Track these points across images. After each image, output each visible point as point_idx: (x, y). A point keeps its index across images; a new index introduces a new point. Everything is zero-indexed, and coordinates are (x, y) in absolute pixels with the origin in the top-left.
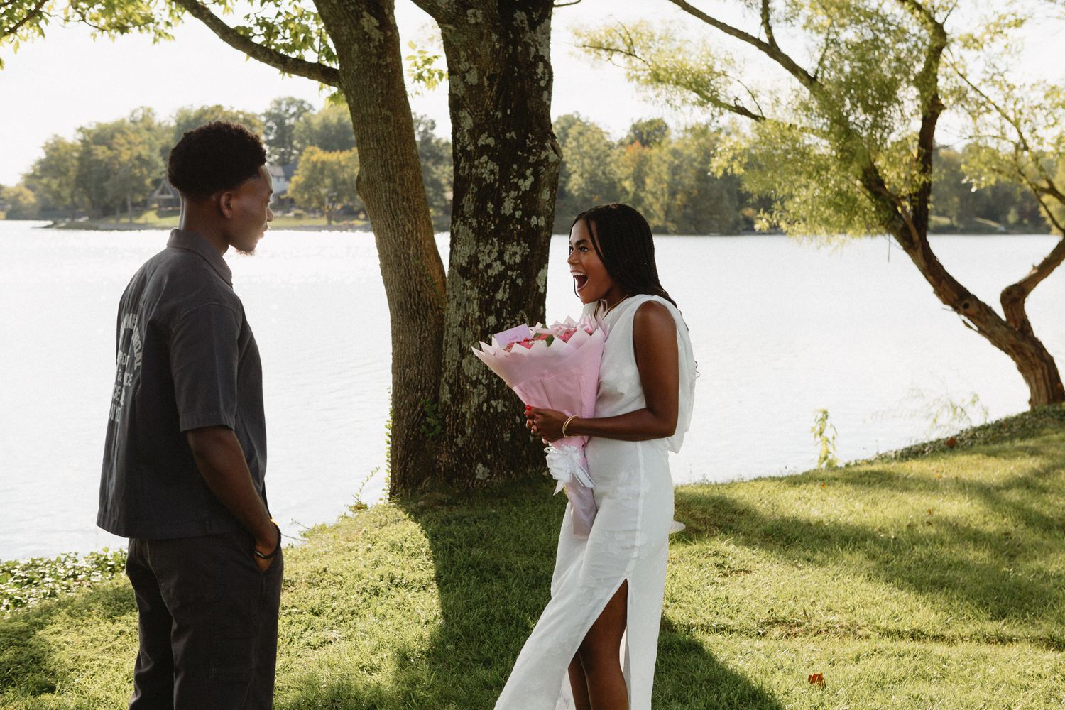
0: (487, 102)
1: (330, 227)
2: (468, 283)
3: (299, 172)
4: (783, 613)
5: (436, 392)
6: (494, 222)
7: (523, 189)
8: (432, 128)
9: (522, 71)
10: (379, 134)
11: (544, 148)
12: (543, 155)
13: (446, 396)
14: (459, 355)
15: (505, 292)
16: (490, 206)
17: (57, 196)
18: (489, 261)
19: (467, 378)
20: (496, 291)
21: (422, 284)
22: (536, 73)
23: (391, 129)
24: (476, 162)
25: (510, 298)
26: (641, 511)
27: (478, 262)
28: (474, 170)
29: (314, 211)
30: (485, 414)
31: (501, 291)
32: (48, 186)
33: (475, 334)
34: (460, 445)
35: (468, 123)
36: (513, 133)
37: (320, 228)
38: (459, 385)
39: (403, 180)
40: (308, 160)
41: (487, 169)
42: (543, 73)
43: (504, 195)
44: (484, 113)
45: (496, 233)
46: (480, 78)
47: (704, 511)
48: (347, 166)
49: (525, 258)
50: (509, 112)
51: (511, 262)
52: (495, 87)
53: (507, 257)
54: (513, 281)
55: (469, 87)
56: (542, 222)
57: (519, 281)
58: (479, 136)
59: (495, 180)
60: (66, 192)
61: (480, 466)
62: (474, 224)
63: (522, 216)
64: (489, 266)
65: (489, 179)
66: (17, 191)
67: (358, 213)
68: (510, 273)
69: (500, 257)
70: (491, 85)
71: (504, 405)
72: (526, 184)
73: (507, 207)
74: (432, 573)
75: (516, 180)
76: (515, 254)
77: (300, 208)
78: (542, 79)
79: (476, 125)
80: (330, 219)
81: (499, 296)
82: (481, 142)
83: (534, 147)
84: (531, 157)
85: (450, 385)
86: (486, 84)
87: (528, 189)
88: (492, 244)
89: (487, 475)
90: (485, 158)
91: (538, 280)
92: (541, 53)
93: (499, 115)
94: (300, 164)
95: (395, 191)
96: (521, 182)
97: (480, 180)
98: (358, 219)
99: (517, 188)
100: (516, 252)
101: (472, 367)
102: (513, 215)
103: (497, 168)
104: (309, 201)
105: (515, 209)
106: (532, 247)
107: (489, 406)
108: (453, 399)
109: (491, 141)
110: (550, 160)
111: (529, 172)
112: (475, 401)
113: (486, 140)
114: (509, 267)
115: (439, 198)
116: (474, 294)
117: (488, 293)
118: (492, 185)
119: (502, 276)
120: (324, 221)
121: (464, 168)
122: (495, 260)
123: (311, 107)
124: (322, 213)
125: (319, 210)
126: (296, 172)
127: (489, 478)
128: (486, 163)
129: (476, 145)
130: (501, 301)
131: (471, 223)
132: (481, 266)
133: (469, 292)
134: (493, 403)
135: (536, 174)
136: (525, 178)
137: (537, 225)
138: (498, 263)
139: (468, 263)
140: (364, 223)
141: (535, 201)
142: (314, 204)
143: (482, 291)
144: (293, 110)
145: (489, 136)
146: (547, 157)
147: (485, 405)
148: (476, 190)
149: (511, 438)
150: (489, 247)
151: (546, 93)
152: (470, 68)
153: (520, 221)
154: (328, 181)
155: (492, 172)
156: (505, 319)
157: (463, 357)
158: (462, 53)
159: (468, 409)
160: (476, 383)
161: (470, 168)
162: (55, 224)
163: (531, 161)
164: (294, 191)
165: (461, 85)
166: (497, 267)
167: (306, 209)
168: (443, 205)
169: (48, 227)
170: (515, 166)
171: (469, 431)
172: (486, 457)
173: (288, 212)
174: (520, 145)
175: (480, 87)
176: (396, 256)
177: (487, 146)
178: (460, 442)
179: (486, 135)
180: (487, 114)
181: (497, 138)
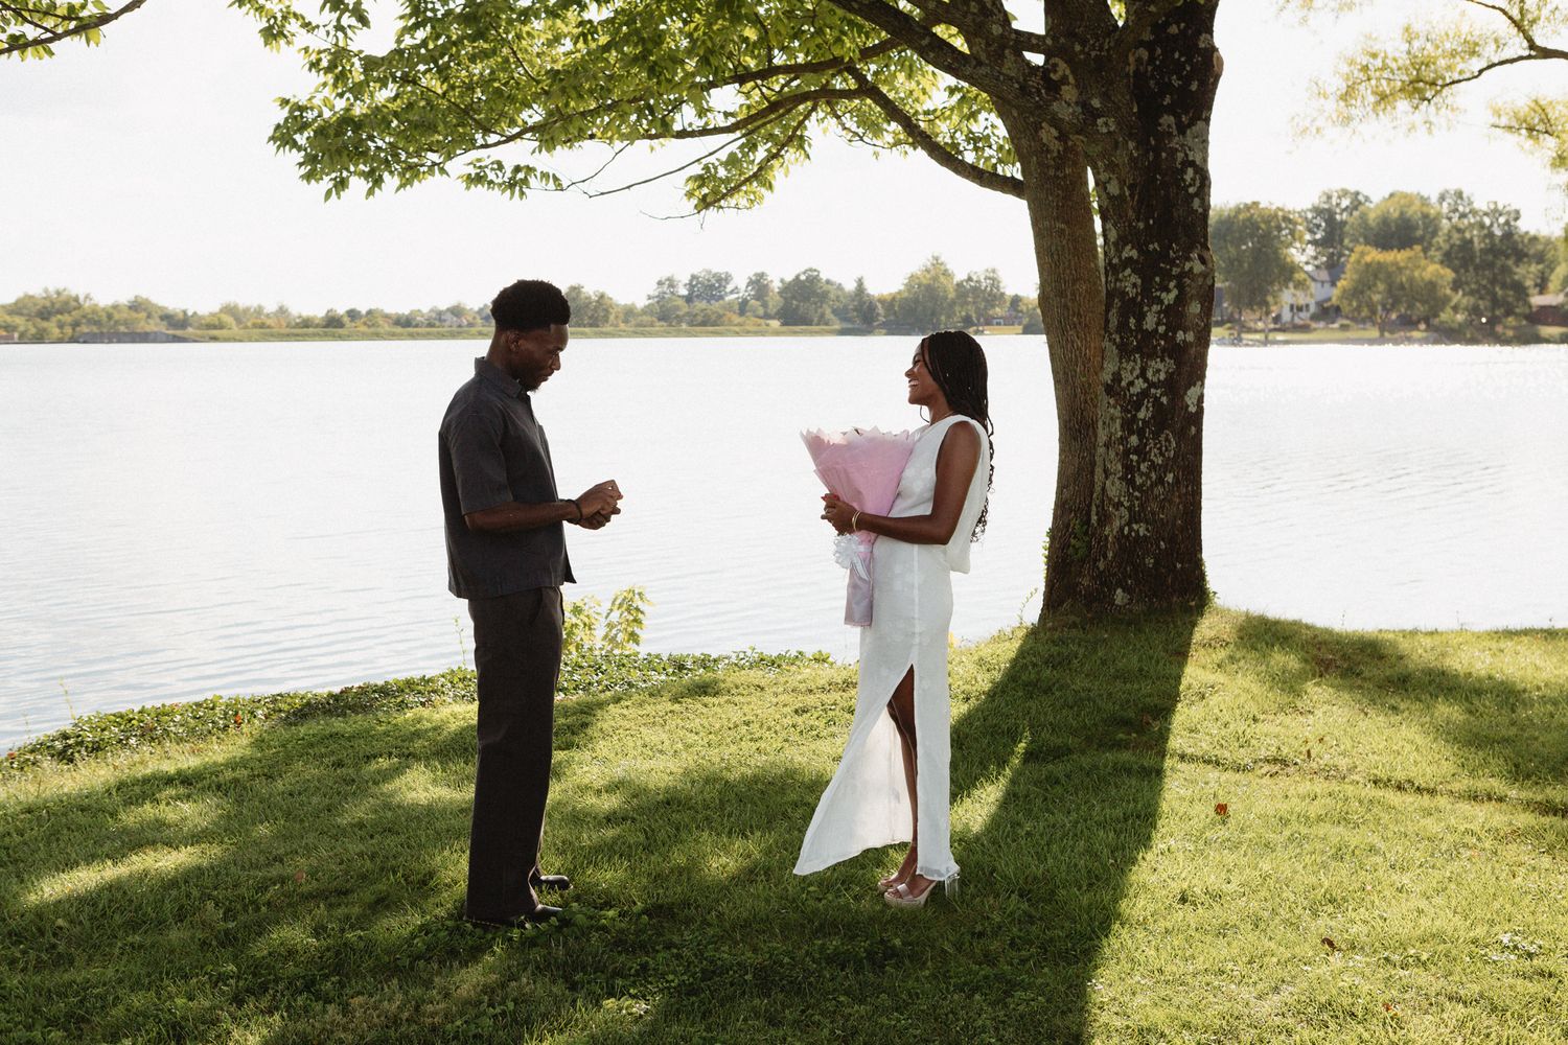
0: (1130, 213)
1: (1381, 341)
2: (1112, 401)
3: (1348, 276)
5: (1088, 513)
6: (1136, 337)
7: (1166, 302)
8: (1516, 219)
9: (1166, 179)
10: (1053, 248)
11: (1188, 259)
12: (1187, 266)
13: (1094, 518)
14: (1104, 476)
15: (1147, 409)
16: (1132, 320)
18: (1131, 378)
19: (1110, 499)
20: (1138, 409)
21: (1086, 402)
22: (1184, 181)
23: (1065, 242)
24: (1121, 276)
25: (1153, 417)
26: (917, 601)
27: (1120, 380)
28: (1118, 284)
29: (1363, 321)
30: (1127, 537)
31: (1143, 409)
33: (1117, 454)
34: (1102, 569)
35: (1113, 235)
36: (1156, 245)
37: (1371, 342)
38: (1103, 507)
40: (1358, 262)
41: (1130, 282)
42: (1193, 179)
43: (1146, 309)
44: (1127, 224)
45: (1138, 349)
46: (1121, 189)
48: (1406, 268)
49: (1170, 376)
50: (1151, 222)
51: (1155, 380)
52: (1136, 197)
53: (1149, 374)
54: (1157, 400)
55: (1111, 198)
56: (1190, 337)
57: (1164, 400)
58: (1123, 249)
59: (1137, 294)
61: (1119, 591)
62: (1118, 340)
63: (1166, 331)
64: (1131, 384)
65: (1131, 292)
67: (1419, 322)
68: (1153, 391)
69: (1143, 374)
70: (1131, 195)
71: (1147, 529)
72: (1169, 298)
73: (1150, 322)
75: (1158, 294)
76: (1159, 371)
77: (1347, 318)
78: (1190, 185)
79: (1121, 237)
80: (1382, 331)
81: (1141, 415)
82: (1125, 255)
83: (1178, 258)
84: (1174, 269)
85: (1097, 507)
86: (1127, 194)
87: (1172, 303)
88: (1134, 361)
89: (1126, 601)
90: (1128, 271)
91: (1187, 399)
92: (1191, 158)
93: (1141, 225)
94: (1349, 266)
96: (1164, 295)
97: (1123, 293)
98: (1418, 330)
99: (1161, 302)
100: (1160, 369)
101: (1114, 489)
102: (1156, 330)
103: (1139, 281)
104: (1358, 309)
105: (1158, 324)
106: (1179, 364)
107: (1131, 530)
108: (1099, 520)
109: (1134, 254)
110: (1195, 272)
111: (1172, 284)
112: (1117, 524)
113: (1130, 252)
114: (1152, 385)
115: (1521, 303)
116: (1117, 412)
117: (1129, 412)
118: (1133, 299)
119: (1144, 394)
120: (1374, 333)
121: (1112, 281)
122: (1137, 378)
123: (1367, 199)
124: (1374, 323)
125: (1370, 319)
126: (1343, 276)
127: (1128, 604)
128: (1130, 276)
129: (1120, 257)
130: (1143, 420)
131: (1115, 339)
132: (1123, 384)
133: (1112, 411)
134: (1135, 527)
135: (1180, 287)
136: (1168, 291)
137: (1184, 341)
138: (1141, 380)
139: (1112, 381)
140: (1425, 334)
141: (1181, 315)
142: (1365, 312)
143: (1125, 410)
144: (1345, 203)
145: (1133, 247)
146: (1191, 269)
147: (1127, 528)
148: (1120, 304)
149: (1155, 564)
150: (1132, 363)
151: (1196, 203)
152: (1110, 179)
153: (1164, 336)
154: (1381, 287)
155: (1134, 285)
156: (1147, 439)
157: (1107, 478)
158: (1100, 164)
159: (1110, 531)
160: (1119, 504)
161: (1117, 281)
163: (1174, 273)
164: (1341, 298)
165: (1104, 196)
166: (1140, 385)
167: (1353, 319)
168: (1527, 311)
170: (1157, 279)
171: (1110, 555)
172: (1126, 583)
173: (1333, 323)
174: (1163, 256)
175: (1121, 196)
177: (1131, 258)
178: (1101, 565)
179: (1129, 247)
180: (1130, 225)
181: (1140, 251)
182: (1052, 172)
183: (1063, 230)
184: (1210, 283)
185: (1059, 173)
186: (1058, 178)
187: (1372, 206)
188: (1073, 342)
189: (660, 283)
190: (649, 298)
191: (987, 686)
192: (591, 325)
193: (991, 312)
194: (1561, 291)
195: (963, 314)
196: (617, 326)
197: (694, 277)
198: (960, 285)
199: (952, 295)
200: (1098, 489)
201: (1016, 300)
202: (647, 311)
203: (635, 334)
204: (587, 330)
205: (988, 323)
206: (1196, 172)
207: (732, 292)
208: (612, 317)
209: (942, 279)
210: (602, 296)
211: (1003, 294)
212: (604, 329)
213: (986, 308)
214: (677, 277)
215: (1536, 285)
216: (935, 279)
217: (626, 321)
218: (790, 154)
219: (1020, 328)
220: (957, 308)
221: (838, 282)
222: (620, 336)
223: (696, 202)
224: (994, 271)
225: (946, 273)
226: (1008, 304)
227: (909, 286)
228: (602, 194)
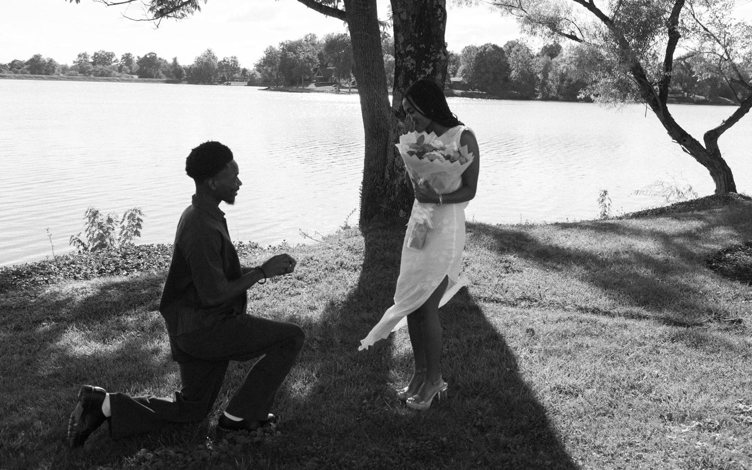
0: (411, 28)
4: (529, 294)
5: (383, 174)
7: (427, 74)
9: (429, 13)
10: (363, 45)
11: (439, 53)
12: (438, 56)
13: (387, 176)
14: (394, 155)
17: (270, 75)
19: (397, 167)
21: (380, 120)
22: (437, 14)
23: (368, 42)
24: (405, 59)
26: (455, 239)
28: (404, 63)
32: (266, 70)
34: (392, 200)
35: (401, 39)
36: (423, 45)
38: (393, 170)
39: (373, 68)
41: (410, 63)
42: (441, 14)
43: (418, 76)
44: (409, 34)
46: (408, 16)
47: (509, 239)
50: (422, 34)
52: (415, 21)
55: (402, 21)
58: (407, 45)
59: (414, 69)
60: (274, 73)
61: (402, 210)
65: (411, 68)
66: (253, 72)
70: (413, 20)
72: (429, 71)
74: (362, 262)
75: (424, 69)
78: (439, 17)
79: (406, 40)
82: (407, 49)
83: (434, 52)
84: (432, 57)
85: (390, 170)
86: (410, 19)
87: (430, 73)
89: (405, 215)
90: (409, 57)
92: (440, 4)
93: (417, 35)
95: (369, 73)
96: (427, 69)
97: (406, 68)
99: (425, 73)
101: (399, 162)
103: (415, 63)
108: (390, 177)
109: (412, 49)
110: (442, 59)
111: (431, 65)
112: (400, 179)
113: (410, 48)
115: (447, 80)
118: (412, 71)
121: (399, 62)
127: (406, 217)
128: (410, 60)
129: (405, 50)
131: (401, 90)
135: (434, 66)
136: (429, 68)
139: (399, 110)
145: (412, 46)
146: (440, 57)
148: (404, 73)
151: (442, 25)
152: (403, 11)
155: (412, 64)
157: (395, 157)
158: (398, 3)
160: (401, 170)
161: (402, 62)
162: (269, 88)
163: (432, 59)
165: (398, 20)
169: (266, 89)
170: (424, 62)
171: (397, 193)
172: (405, 206)
174: (427, 51)
175: (407, 21)
176: (368, 105)
177: (411, 51)
178: (392, 198)
179: (410, 45)
180: (411, 35)
181: (415, 47)
183: (367, 36)
189: (79, 56)
190: (74, 62)
192: (46, 74)
193: (234, 76)
195: (222, 76)
196: (59, 75)
197: (96, 54)
198: (220, 63)
199: (217, 67)
200: (390, 162)
201: (245, 71)
202: (72, 68)
203: (68, 79)
204: (44, 76)
205: (233, 80)
206: (442, 11)
207: (115, 61)
208: (56, 71)
209: (212, 60)
210: (51, 61)
211: (239, 68)
212: (53, 76)
213: (231, 74)
214: (88, 53)
215: (452, 74)
216: (209, 60)
217: (63, 73)
219: (246, 83)
220: (219, 73)
221: (165, 59)
222: (61, 80)
223: (155, 13)
224: (235, 58)
225: (213, 57)
226: (241, 72)
227: (198, 63)
228: (115, 4)
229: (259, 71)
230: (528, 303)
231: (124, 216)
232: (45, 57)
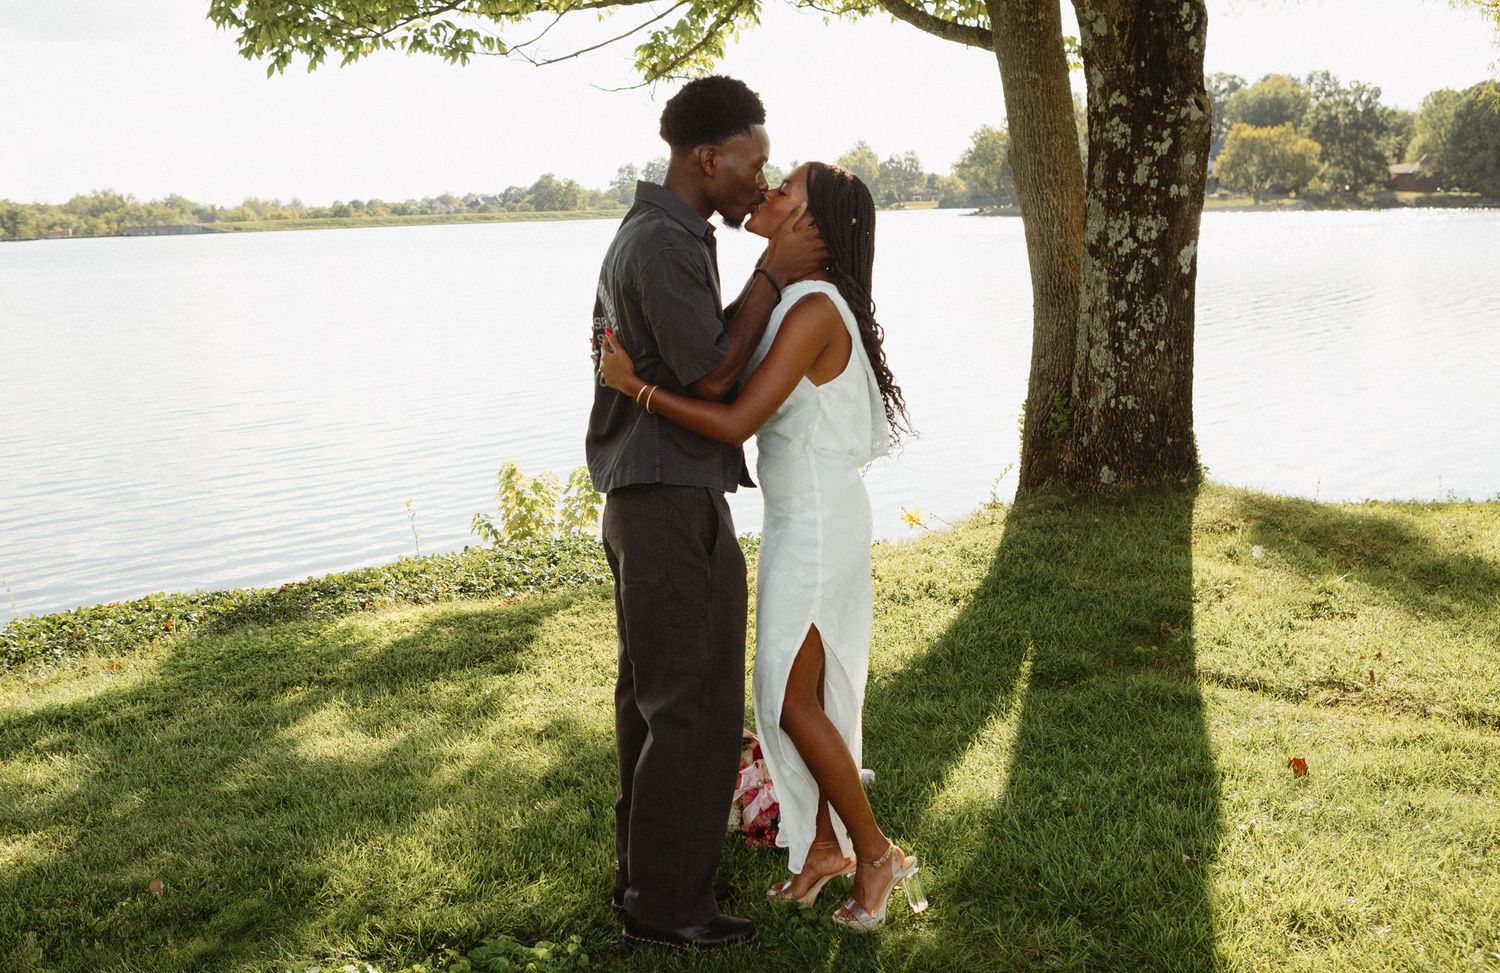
0: (1119, 54)
1: (1255, 208)
2: (1098, 264)
3: (1226, 150)
5: (1069, 384)
6: (1125, 192)
7: (1159, 153)
8: (1377, 96)
9: (1161, 15)
11: (1185, 104)
12: (1184, 112)
13: (1076, 390)
14: (1088, 344)
15: (1137, 273)
16: (1121, 174)
17: (985, 183)
18: (1119, 238)
19: (1095, 370)
20: (1127, 271)
21: (1064, 265)
22: (1180, 17)
23: (1038, 94)
24: (1107, 125)
25: (1143, 280)
27: (1108, 240)
28: (1105, 134)
29: (1240, 191)
30: (1114, 411)
31: (1133, 271)
32: (976, 175)
33: (1103, 321)
34: (1085, 444)
35: (1099, 80)
36: (1148, 89)
37: (1246, 209)
38: (1087, 377)
40: (1235, 138)
41: (1119, 132)
42: (1190, 15)
43: (1136, 161)
44: (1115, 67)
45: (1128, 206)
46: (1109, 28)
48: (1279, 142)
49: (1163, 234)
50: (1143, 64)
51: (1146, 239)
52: (1126, 36)
53: (1140, 233)
54: (1148, 261)
55: (1097, 39)
56: (1185, 191)
57: (1156, 261)
58: (1110, 95)
59: (1126, 145)
60: (992, 180)
61: (1105, 468)
62: (1104, 196)
63: (1159, 186)
64: (1119, 244)
65: (1120, 143)
66: (950, 181)
67: (1289, 191)
68: (1143, 251)
69: (1132, 233)
70: (1121, 35)
71: (1136, 402)
72: (1162, 148)
73: (1141, 176)
75: (1150, 144)
76: (1150, 229)
77: (1226, 188)
78: (1186, 22)
79: (1107, 83)
80: (1257, 199)
81: (1130, 278)
82: (1112, 102)
83: (1172, 104)
84: (1169, 116)
85: (1080, 378)
86: (1116, 34)
87: (1165, 153)
88: (1123, 219)
89: (1113, 479)
90: (1116, 120)
91: (1180, 259)
93: (1132, 68)
94: (1227, 142)
96: (1156, 145)
97: (1111, 145)
98: (1289, 198)
99: (1152, 152)
100: (1151, 227)
101: (1099, 359)
102: (1147, 185)
103: (1129, 131)
104: (1236, 180)
105: (1150, 177)
106: (1172, 221)
107: (1118, 402)
108: (1082, 392)
109: (1123, 100)
110: (1192, 119)
111: (1166, 133)
112: (1102, 396)
113: (1118, 99)
114: (1142, 245)
115: (1381, 172)
116: (1103, 275)
117: (1118, 274)
118: (1123, 150)
119: (1134, 255)
120: (1250, 201)
121: (1096, 132)
122: (1126, 237)
123: (1243, 81)
124: (1249, 192)
125: (1246, 189)
126: (1222, 151)
127: (1115, 482)
128: (1118, 125)
129: (1107, 105)
130: (1133, 284)
131: (1101, 196)
132: (1110, 244)
133: (1097, 274)
134: (1123, 399)
135: (1175, 136)
136: (1162, 141)
137: (1178, 196)
138: (1130, 240)
139: (1097, 241)
140: (1294, 201)
141: (1176, 167)
142: (1242, 182)
143: (1111, 272)
144: (1224, 85)
145: (1122, 93)
146: (1188, 115)
147: (1113, 401)
148: (1106, 157)
149: (1144, 439)
150: (1120, 222)
151: (1193, 40)
152: (1097, 17)
153: (1156, 191)
154: (1256, 159)
155: (1123, 135)
156: (1137, 305)
157: (1091, 346)
159: (1095, 404)
160: (1104, 376)
161: (1101, 133)
162: (981, 211)
163: (1168, 120)
164: (1220, 171)
165: (1090, 37)
166: (1129, 245)
167: (1233, 190)
168: (1386, 179)
169: (976, 214)
170: (1150, 128)
171: (1095, 429)
172: (1113, 460)
173: (1213, 193)
174: (1157, 102)
175: (1109, 37)
177: (1119, 106)
178: (1085, 441)
179: (1118, 93)
180: (1119, 69)
181: (1129, 96)
182: (1023, 18)
183: (1036, 80)
184: (1206, 131)
185: (1031, 19)
186: (1029, 23)
187: (1248, 87)
188: (1048, 201)
189: (621, 171)
190: (612, 184)
191: (975, 584)
192: (562, 209)
193: (911, 189)
194: (1417, 160)
195: (887, 191)
196: (584, 209)
197: (650, 165)
198: (883, 166)
199: (876, 175)
200: (1080, 359)
201: (933, 179)
202: (607, 196)
203: (600, 215)
204: (558, 213)
205: (908, 199)
206: (1193, 7)
208: (579, 202)
209: (867, 160)
210: (571, 183)
211: (921, 174)
212: (573, 212)
213: (906, 186)
214: (635, 165)
215: (1394, 155)
216: (862, 161)
217: (591, 205)
218: (740, 19)
219: (936, 204)
220: (881, 186)
222: (587, 218)
223: (646, 72)
224: (912, 153)
225: (870, 155)
226: (926, 181)
228: (549, 62)
229: (961, 176)
230: (1335, 694)
231: (571, 480)
232: (560, 178)
